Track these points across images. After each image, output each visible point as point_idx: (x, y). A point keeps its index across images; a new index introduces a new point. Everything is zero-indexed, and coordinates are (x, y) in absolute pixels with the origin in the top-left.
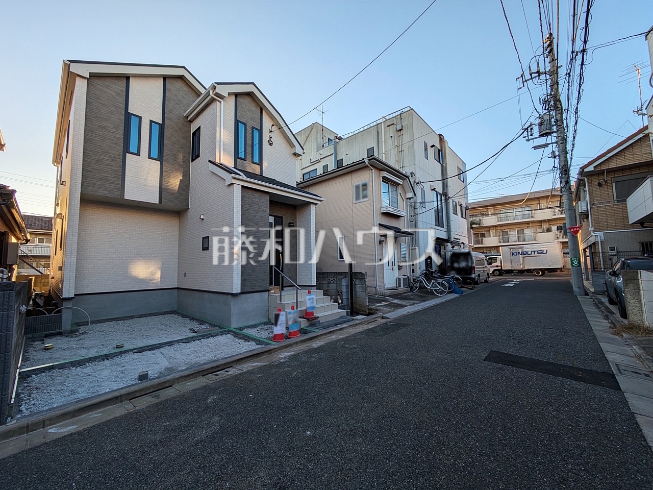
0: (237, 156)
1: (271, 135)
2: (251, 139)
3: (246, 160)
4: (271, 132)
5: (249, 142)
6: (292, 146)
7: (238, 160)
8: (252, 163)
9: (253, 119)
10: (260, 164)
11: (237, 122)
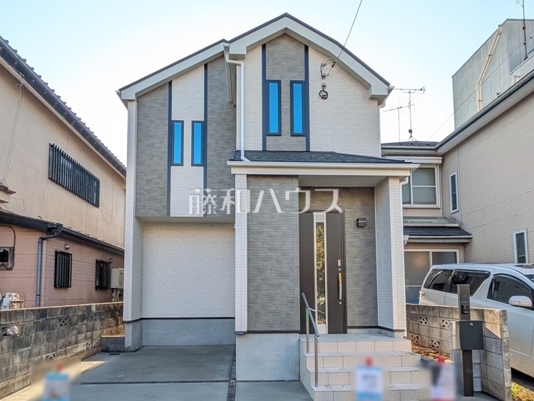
0: (266, 133)
1: (325, 81)
2: (289, 100)
3: (280, 135)
4: (323, 77)
5: (286, 106)
6: (366, 86)
7: (268, 138)
8: (292, 136)
9: (291, 70)
10: (306, 133)
11: (266, 83)
